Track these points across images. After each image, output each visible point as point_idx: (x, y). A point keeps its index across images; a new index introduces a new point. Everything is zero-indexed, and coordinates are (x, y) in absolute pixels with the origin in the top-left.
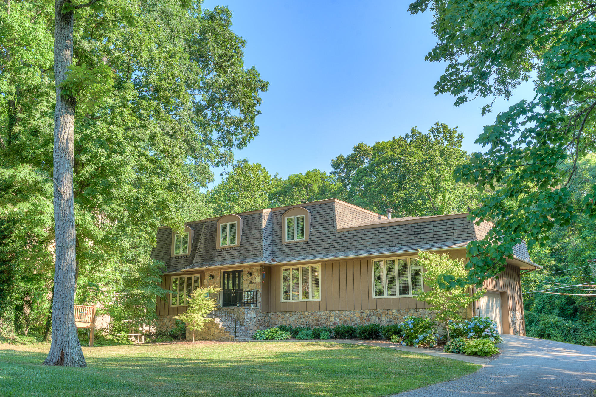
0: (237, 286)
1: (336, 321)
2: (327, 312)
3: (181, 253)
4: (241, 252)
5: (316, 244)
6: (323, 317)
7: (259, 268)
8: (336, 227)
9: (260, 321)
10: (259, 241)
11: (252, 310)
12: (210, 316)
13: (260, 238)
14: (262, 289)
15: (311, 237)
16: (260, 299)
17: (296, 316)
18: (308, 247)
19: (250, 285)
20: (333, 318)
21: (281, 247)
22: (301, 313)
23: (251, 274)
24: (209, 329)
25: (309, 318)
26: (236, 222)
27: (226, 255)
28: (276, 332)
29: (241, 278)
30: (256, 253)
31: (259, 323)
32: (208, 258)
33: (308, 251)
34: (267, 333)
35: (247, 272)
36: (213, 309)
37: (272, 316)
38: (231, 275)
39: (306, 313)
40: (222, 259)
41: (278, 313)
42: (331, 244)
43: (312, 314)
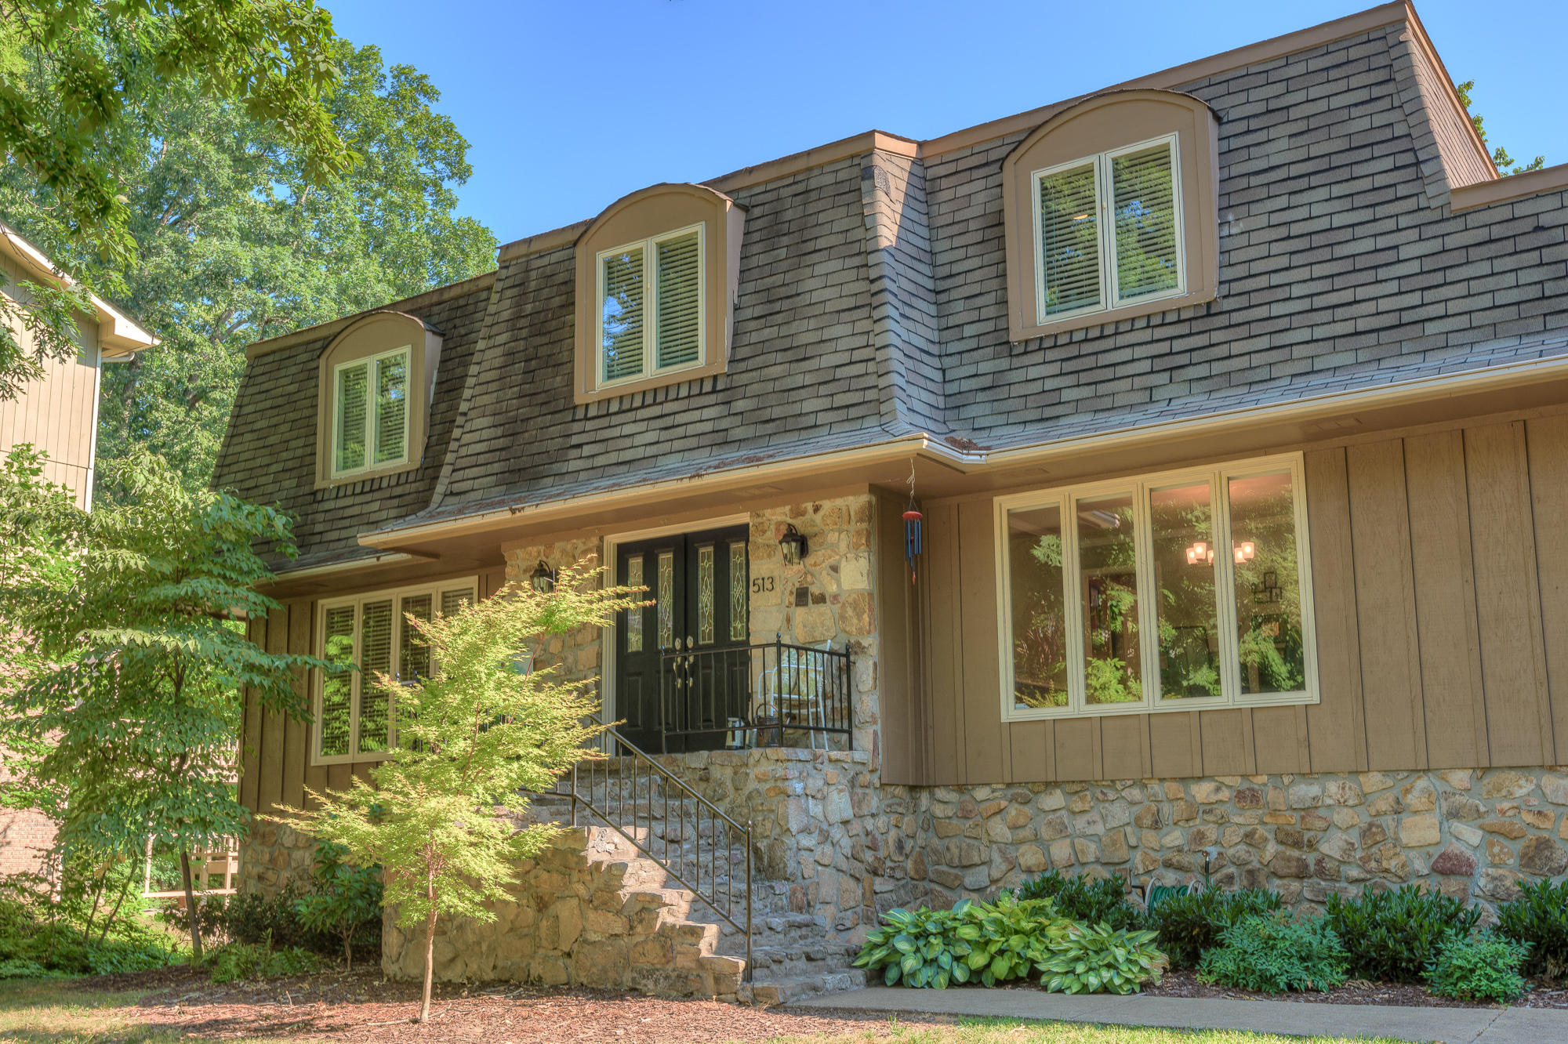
0: (706, 627)
1: (1456, 848)
2: (1373, 781)
3: (371, 463)
4: (740, 406)
5: (1277, 309)
6: (1342, 817)
7: (857, 501)
8: (1440, 176)
9: (873, 848)
10: (865, 325)
11: (828, 769)
12: (545, 810)
13: (870, 303)
14: (884, 636)
15: (1230, 274)
16: (869, 702)
17: (1120, 814)
18: (1217, 337)
19: (800, 614)
20: (1432, 819)
21: (1004, 363)
22: (1155, 787)
23: (800, 542)
24: (542, 905)
25: (1223, 822)
26: (699, 229)
27: (641, 434)
28: (1041, 930)
29: (736, 574)
30: (840, 400)
31: (869, 856)
32: (526, 462)
33: (1217, 368)
34: (968, 932)
35: (771, 537)
36: (578, 755)
37: (939, 811)
38: (666, 559)
39: (1202, 791)
40: (613, 458)
41: (981, 793)
42: (1414, 299)
43: (1248, 797)
